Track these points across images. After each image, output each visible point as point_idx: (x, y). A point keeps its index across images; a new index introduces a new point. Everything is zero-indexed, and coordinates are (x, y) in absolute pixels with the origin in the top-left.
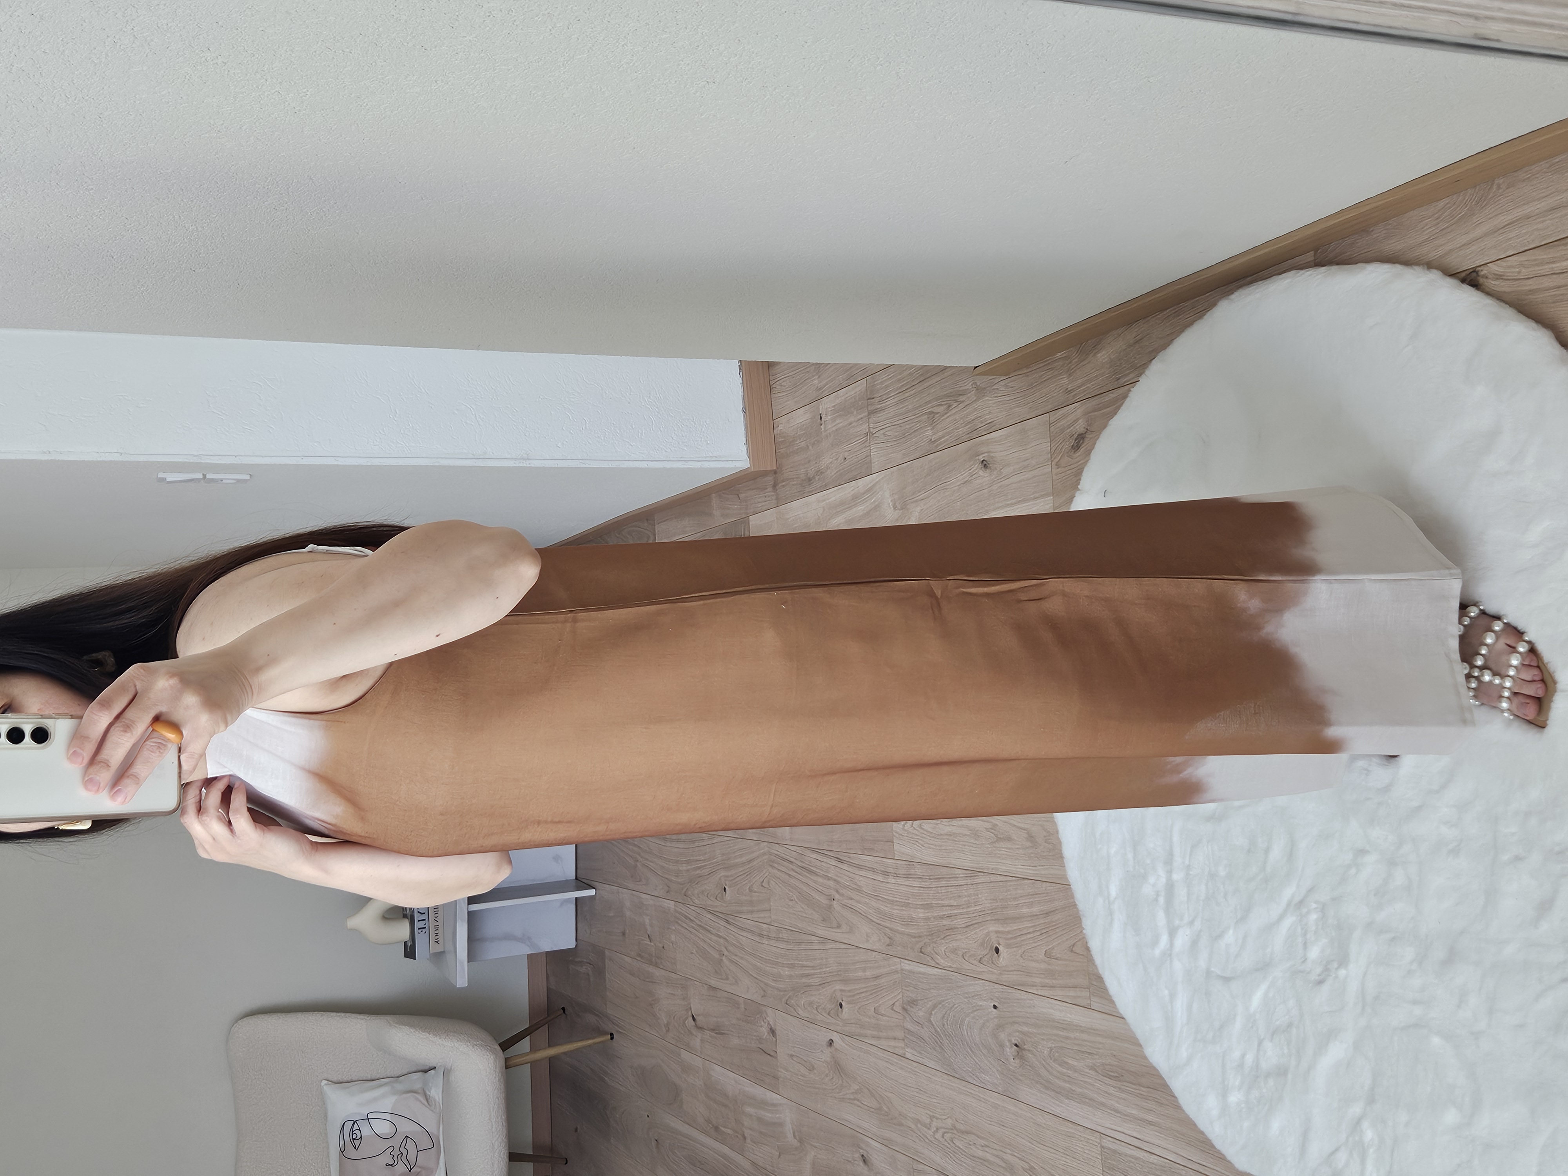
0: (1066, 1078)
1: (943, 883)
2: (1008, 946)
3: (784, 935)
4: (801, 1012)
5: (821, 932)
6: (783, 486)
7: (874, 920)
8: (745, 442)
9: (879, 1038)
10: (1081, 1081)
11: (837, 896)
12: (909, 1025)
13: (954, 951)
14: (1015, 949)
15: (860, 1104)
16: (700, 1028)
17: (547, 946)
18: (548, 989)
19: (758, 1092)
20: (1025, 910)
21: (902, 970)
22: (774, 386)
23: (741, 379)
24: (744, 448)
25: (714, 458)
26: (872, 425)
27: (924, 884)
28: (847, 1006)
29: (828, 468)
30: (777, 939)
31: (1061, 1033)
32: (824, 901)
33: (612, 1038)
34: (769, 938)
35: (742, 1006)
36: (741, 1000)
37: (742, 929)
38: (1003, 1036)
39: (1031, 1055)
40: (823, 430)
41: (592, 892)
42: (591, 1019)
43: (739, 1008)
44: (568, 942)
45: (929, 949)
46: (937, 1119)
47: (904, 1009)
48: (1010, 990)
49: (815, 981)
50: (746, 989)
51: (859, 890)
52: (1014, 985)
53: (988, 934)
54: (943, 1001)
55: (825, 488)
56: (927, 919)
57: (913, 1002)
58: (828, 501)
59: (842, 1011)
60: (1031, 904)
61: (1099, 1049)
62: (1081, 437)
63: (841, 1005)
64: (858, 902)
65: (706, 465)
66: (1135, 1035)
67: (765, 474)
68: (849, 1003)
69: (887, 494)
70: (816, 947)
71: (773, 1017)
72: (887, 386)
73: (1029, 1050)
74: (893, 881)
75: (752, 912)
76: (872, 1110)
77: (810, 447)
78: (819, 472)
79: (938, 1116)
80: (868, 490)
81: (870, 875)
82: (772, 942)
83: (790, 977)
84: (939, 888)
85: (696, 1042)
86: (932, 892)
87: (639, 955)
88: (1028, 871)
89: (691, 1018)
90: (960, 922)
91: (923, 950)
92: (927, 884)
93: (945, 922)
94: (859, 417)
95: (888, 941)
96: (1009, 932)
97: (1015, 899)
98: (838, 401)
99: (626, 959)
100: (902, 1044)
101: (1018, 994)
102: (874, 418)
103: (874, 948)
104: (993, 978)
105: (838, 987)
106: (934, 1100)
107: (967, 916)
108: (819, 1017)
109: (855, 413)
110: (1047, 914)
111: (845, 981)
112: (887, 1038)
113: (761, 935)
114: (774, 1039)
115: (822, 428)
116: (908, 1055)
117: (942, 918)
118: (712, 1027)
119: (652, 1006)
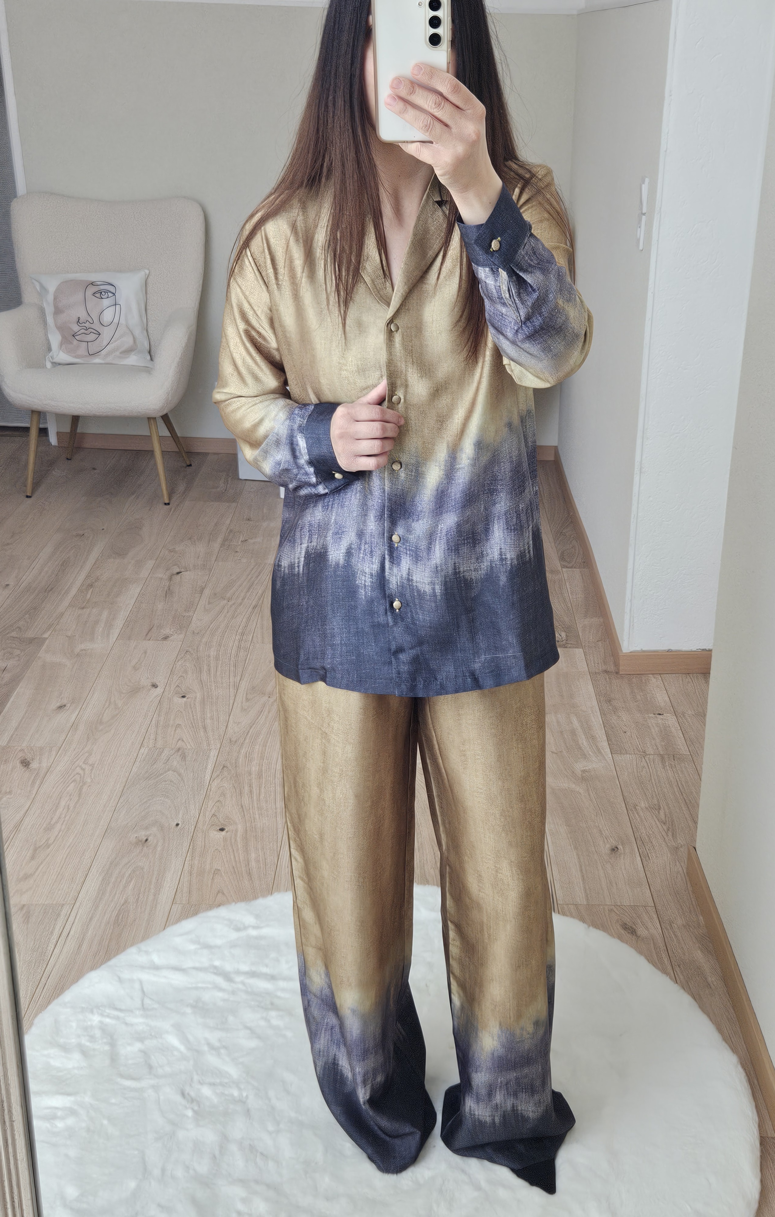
0: (119, 880)
2: (225, 839)
3: (242, 654)
4: (180, 663)
5: (244, 685)
6: (605, 679)
7: (252, 729)
8: (641, 650)
9: (157, 726)
10: (116, 892)
12: (166, 752)
13: (223, 794)
14: (222, 845)
15: (106, 706)
16: (171, 578)
18: (207, 454)
19: (119, 623)
20: (253, 855)
21: (210, 751)
22: (689, 676)
23: (695, 650)
24: (636, 649)
25: (629, 623)
26: (651, 757)
28: (183, 702)
29: (619, 717)
30: (239, 647)
31: (154, 878)
32: (268, 688)
33: (166, 504)
34: (240, 641)
35: (187, 614)
36: (191, 614)
37: (249, 619)
38: (154, 829)
39: (138, 851)
40: (649, 716)
42: (181, 488)
43: (185, 611)
44: (244, 473)
45: (226, 773)
46: (92, 770)
47: (179, 749)
48: (190, 837)
49: (205, 676)
50: (200, 618)
52: (193, 843)
53: (235, 823)
54: (184, 781)
55: (603, 714)
56: (250, 774)
57: (184, 757)
59: (179, 697)
60: (258, 861)
61: (141, 908)
62: (632, 931)
63: (184, 697)
64: (266, 717)
65: (626, 615)
67: (617, 664)
68: (186, 703)
69: (595, 765)
70: (231, 680)
71: (177, 639)
72: (682, 772)
73: (142, 850)
75: (261, 627)
77: (636, 704)
78: (615, 710)
79: (94, 771)
80: (599, 750)
82: (236, 643)
83: (209, 656)
85: (160, 574)
87: (231, 532)
89: (179, 571)
90: (246, 800)
91: (225, 768)
93: (247, 788)
94: (660, 747)
95: (234, 739)
96: (236, 841)
97: (262, 848)
98: (673, 730)
99: (228, 522)
100: (151, 745)
101: (186, 845)
102: (657, 759)
103: (229, 728)
104: (200, 825)
105: (199, 695)
106: (106, 769)
108: (175, 678)
109: (663, 744)
110: (250, 875)
111: (203, 702)
112: (156, 734)
113: (243, 633)
114: (160, 639)
115: (652, 715)
116: (142, 751)
117: (250, 786)
118: (171, 588)
119: (190, 539)
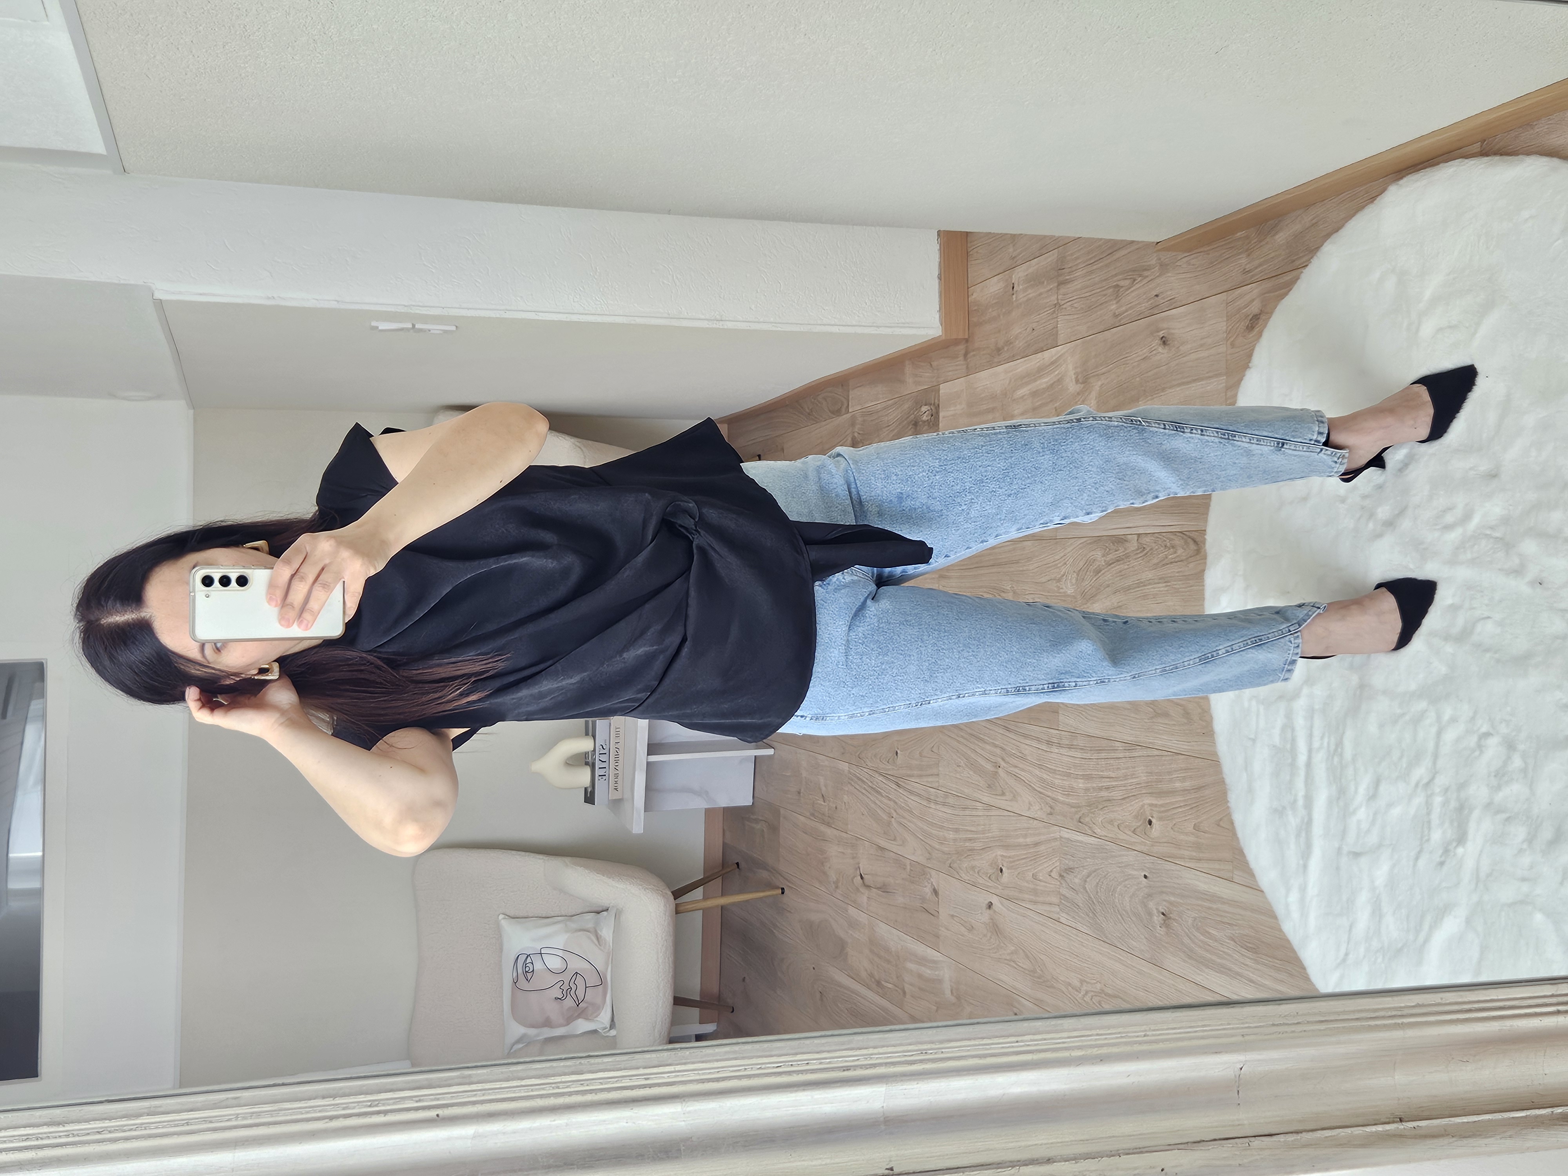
0: (1207, 947)
1: (1103, 755)
2: (1161, 819)
3: (951, 800)
4: (963, 875)
5: (986, 799)
6: (974, 355)
7: (1037, 788)
8: (938, 309)
9: (1035, 903)
10: (1222, 951)
11: (1003, 764)
12: (1064, 891)
13: (1111, 822)
14: (1166, 822)
15: (1015, 966)
16: (868, 887)
17: (724, 801)
18: (725, 845)
19: (921, 949)
20: (1178, 785)
21: (1061, 837)
22: (971, 253)
23: (938, 245)
24: (937, 316)
25: (907, 325)
26: (1060, 298)
27: (1085, 755)
28: (1007, 871)
29: (1017, 338)
30: (944, 804)
31: (1205, 904)
32: (989, 767)
33: (783, 893)
34: (936, 803)
35: (908, 867)
36: (908, 862)
37: (911, 792)
38: (1151, 905)
39: (1176, 924)
40: (1014, 299)
41: (770, 752)
42: (764, 874)
43: (905, 869)
44: (744, 799)
45: (1087, 819)
46: (1087, 982)
47: (1061, 876)
48: (1160, 861)
49: (977, 845)
50: (913, 852)
51: (1023, 758)
52: (1164, 857)
53: (1143, 806)
54: (1099, 869)
55: (1012, 359)
56: (1087, 789)
57: (1070, 870)
58: (1015, 372)
59: (1002, 875)
60: (1184, 779)
61: (1238, 920)
62: (1255, 319)
63: (1001, 870)
64: (1023, 770)
65: (898, 331)
66: (1272, 907)
67: (956, 342)
68: (1008, 868)
69: (1070, 367)
70: (980, 813)
71: (937, 879)
72: (1077, 259)
73: (1174, 919)
74: (1057, 751)
75: (920, 776)
76: (1027, 972)
77: (1001, 317)
78: (1008, 343)
79: (1088, 980)
80: (1052, 363)
81: (1035, 744)
82: (939, 807)
83: (955, 840)
84: (1099, 760)
85: (863, 899)
86: (1092, 763)
87: (813, 815)
88: (1182, 747)
89: (859, 877)
90: (1117, 794)
91: (1082, 820)
92: (1088, 756)
93: (1104, 794)
94: (1049, 288)
95: (1049, 810)
96: (1162, 806)
97: (1169, 773)
98: (1030, 271)
99: (800, 817)
100: (1057, 909)
101: (1168, 866)
102: (1062, 291)
103: (1036, 816)
104: (1145, 849)
105: (999, 852)
106: (1086, 965)
107: (1124, 788)
108: (981, 881)
109: (1045, 283)
110: (1199, 788)
111: (1007, 847)
112: (1044, 903)
113: (929, 800)
114: (937, 899)
115: (1014, 296)
116: (1063, 920)
117: (1100, 789)
118: (879, 886)
119: (822, 864)
